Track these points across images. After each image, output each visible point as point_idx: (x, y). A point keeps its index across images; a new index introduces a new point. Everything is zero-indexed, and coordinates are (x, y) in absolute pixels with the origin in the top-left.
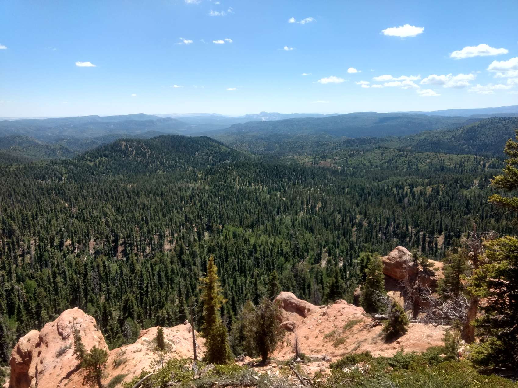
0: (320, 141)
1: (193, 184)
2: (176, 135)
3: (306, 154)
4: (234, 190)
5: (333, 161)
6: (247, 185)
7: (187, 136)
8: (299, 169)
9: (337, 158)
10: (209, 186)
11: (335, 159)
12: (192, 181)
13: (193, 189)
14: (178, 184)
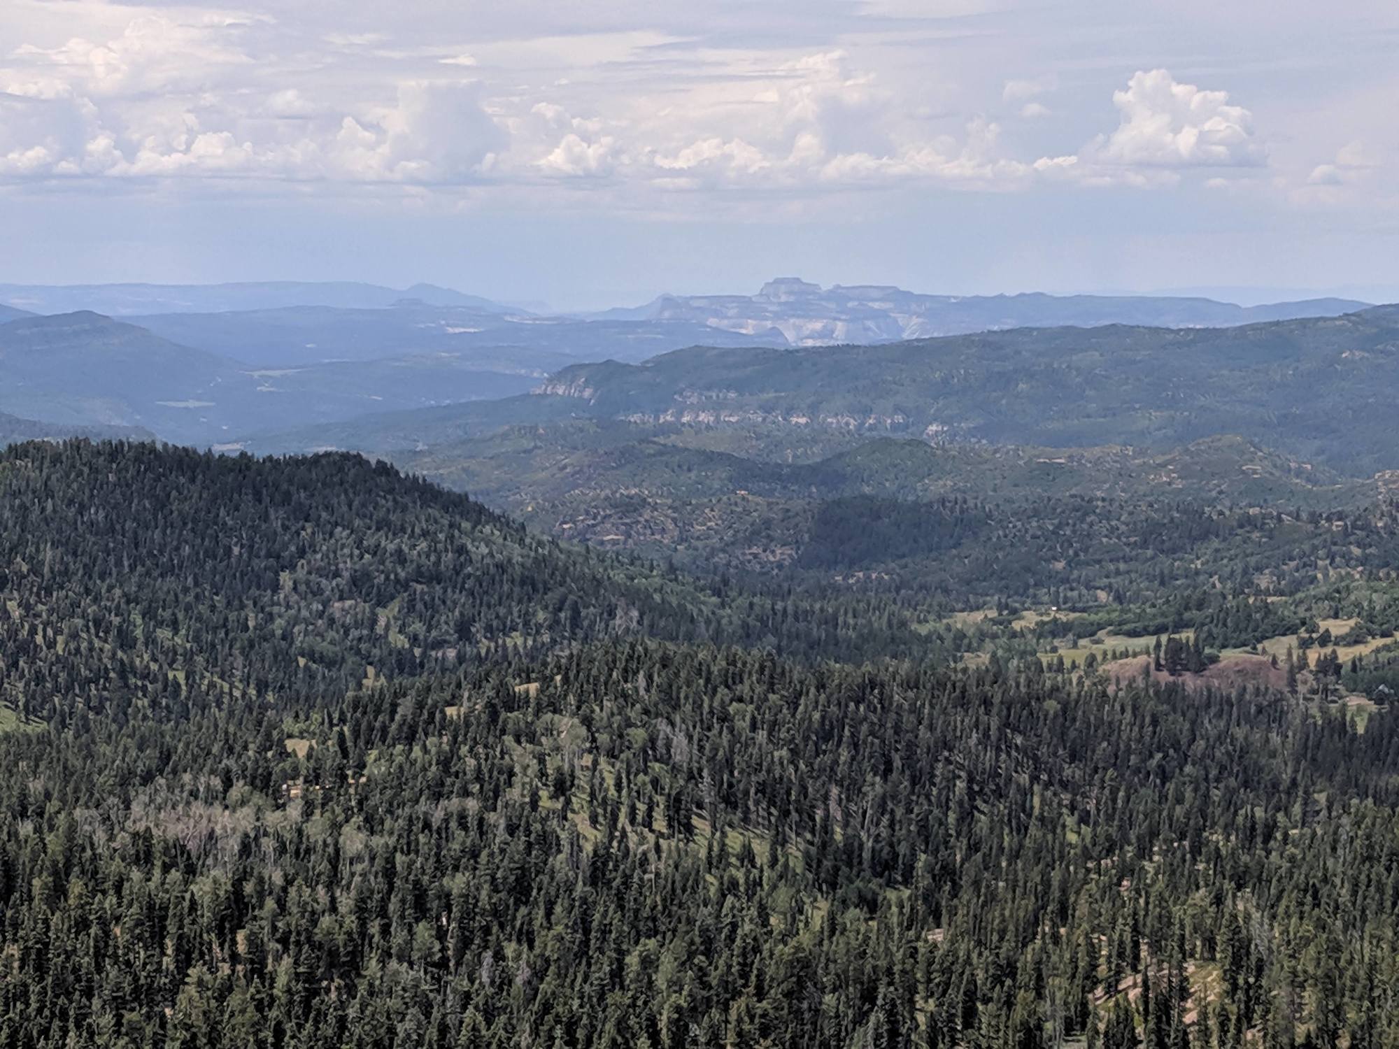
0: (1212, 503)
1: (247, 812)
2: (134, 439)
3: (1102, 596)
4: (559, 861)
5: (1313, 655)
6: (660, 824)
7: (218, 449)
8: (1051, 705)
9: (1339, 627)
10: (371, 825)
11: (1325, 640)
12: (239, 789)
13: (245, 849)
14: (136, 808)
